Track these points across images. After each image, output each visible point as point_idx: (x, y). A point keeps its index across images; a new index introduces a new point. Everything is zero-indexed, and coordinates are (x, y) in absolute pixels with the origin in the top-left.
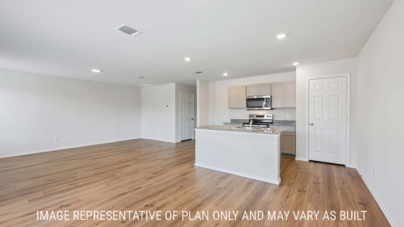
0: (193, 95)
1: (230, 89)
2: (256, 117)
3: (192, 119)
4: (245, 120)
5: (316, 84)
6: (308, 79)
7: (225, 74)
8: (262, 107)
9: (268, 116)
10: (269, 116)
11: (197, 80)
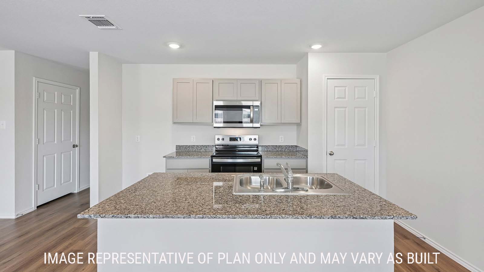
0: (78, 91)
1: (176, 82)
2: (230, 141)
3: (74, 146)
4: (206, 146)
5: (336, 87)
6: (326, 77)
7: (174, 46)
8: (241, 122)
9: (251, 139)
10: (253, 140)
11: (91, 53)
